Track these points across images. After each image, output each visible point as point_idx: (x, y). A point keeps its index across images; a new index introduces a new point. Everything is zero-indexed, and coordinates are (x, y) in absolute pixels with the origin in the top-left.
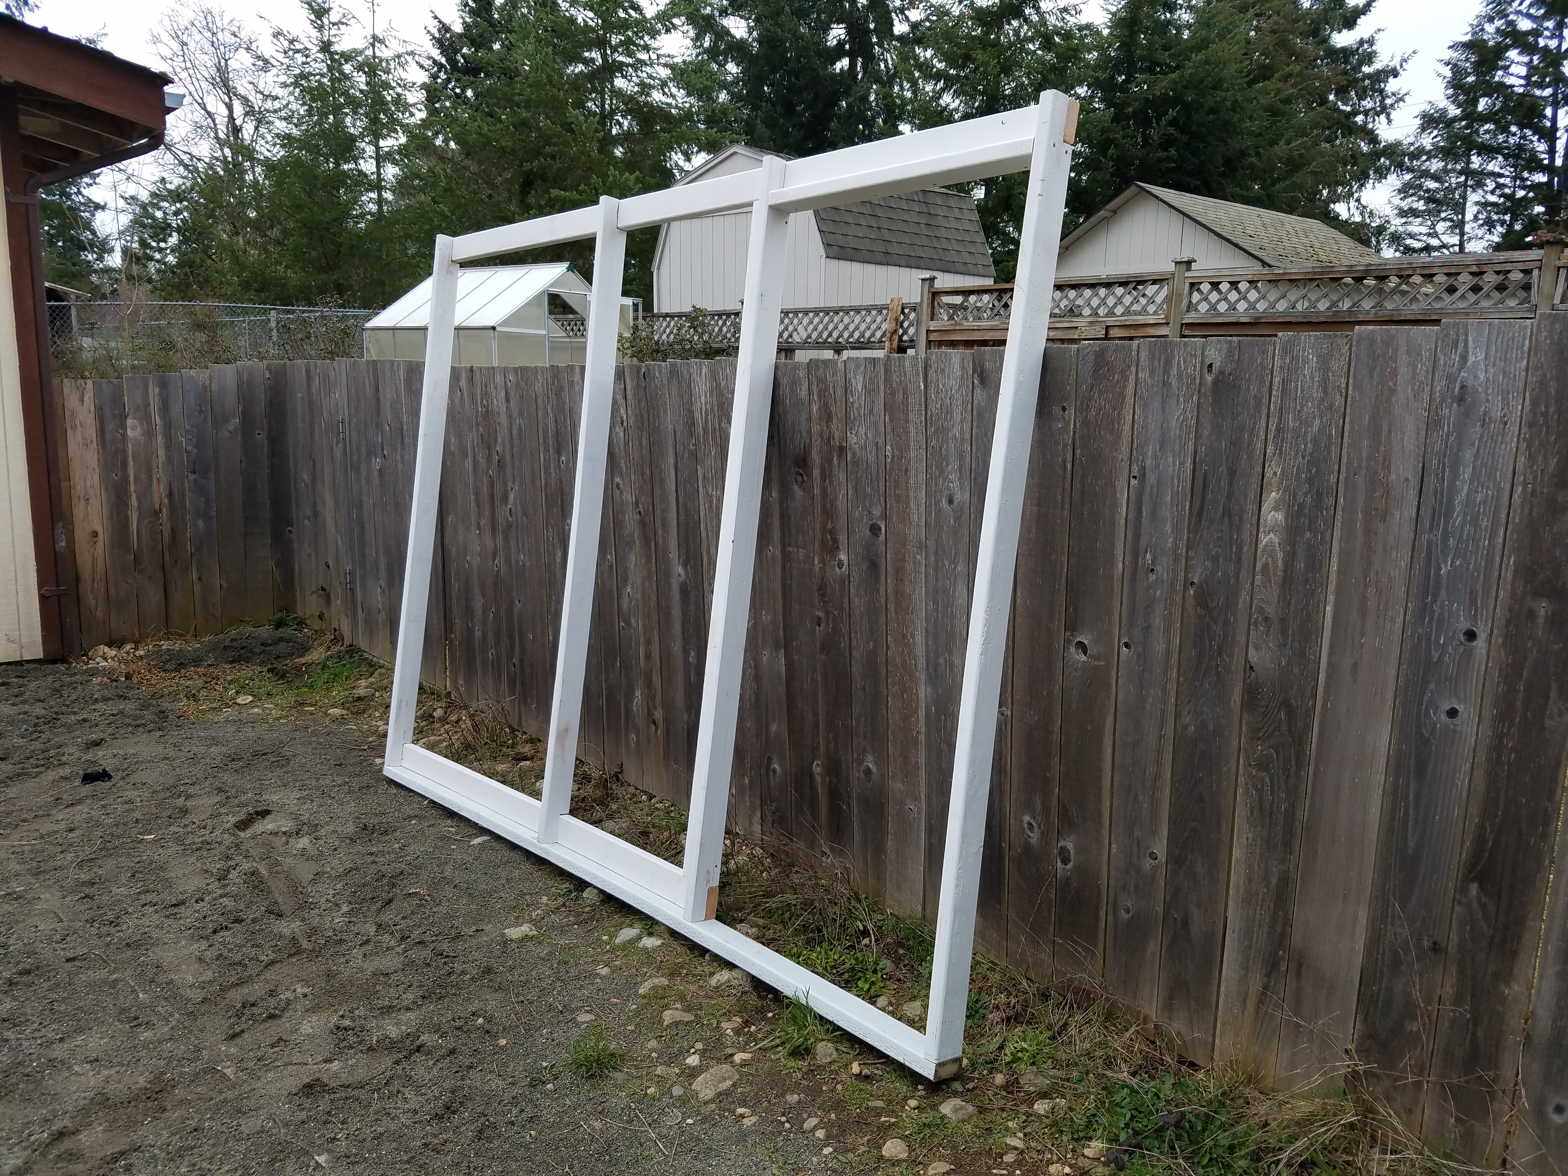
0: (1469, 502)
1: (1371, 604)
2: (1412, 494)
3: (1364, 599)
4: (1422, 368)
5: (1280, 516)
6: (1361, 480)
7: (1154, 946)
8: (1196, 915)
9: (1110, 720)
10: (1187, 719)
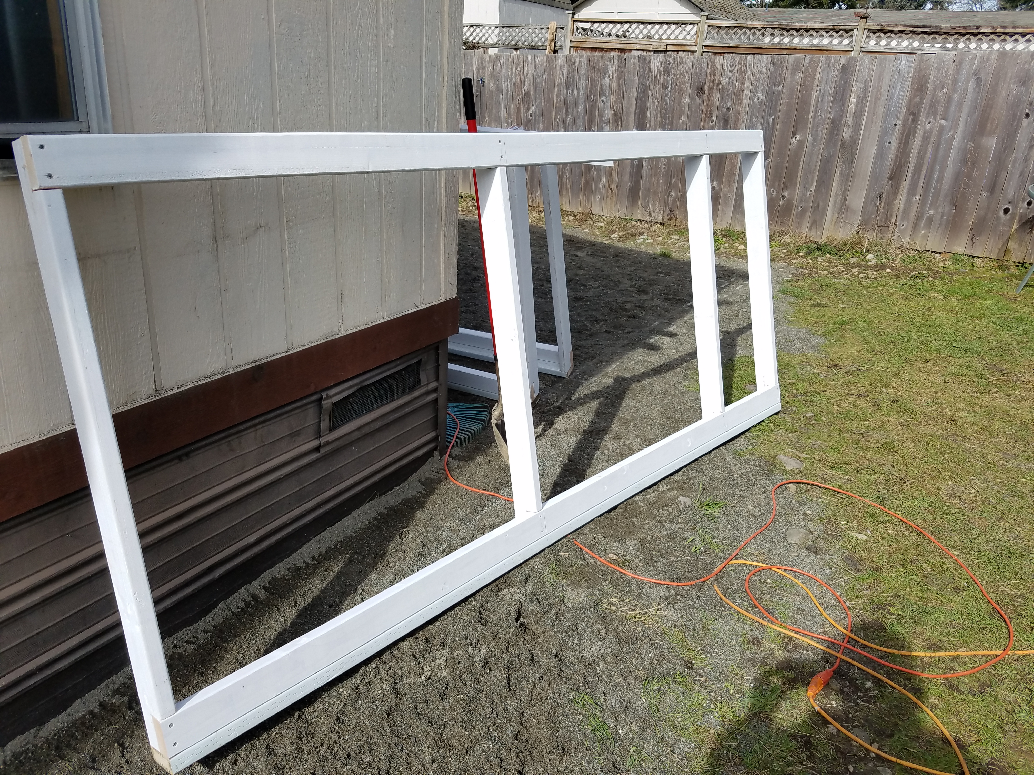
0: (898, 95)
1: (874, 120)
2: (886, 93)
3: (873, 119)
4: (891, 65)
5: (855, 100)
6: (875, 91)
7: (808, 215)
8: (821, 204)
9: (803, 157)
10: (825, 153)
